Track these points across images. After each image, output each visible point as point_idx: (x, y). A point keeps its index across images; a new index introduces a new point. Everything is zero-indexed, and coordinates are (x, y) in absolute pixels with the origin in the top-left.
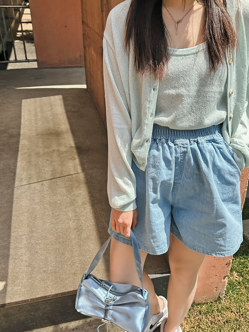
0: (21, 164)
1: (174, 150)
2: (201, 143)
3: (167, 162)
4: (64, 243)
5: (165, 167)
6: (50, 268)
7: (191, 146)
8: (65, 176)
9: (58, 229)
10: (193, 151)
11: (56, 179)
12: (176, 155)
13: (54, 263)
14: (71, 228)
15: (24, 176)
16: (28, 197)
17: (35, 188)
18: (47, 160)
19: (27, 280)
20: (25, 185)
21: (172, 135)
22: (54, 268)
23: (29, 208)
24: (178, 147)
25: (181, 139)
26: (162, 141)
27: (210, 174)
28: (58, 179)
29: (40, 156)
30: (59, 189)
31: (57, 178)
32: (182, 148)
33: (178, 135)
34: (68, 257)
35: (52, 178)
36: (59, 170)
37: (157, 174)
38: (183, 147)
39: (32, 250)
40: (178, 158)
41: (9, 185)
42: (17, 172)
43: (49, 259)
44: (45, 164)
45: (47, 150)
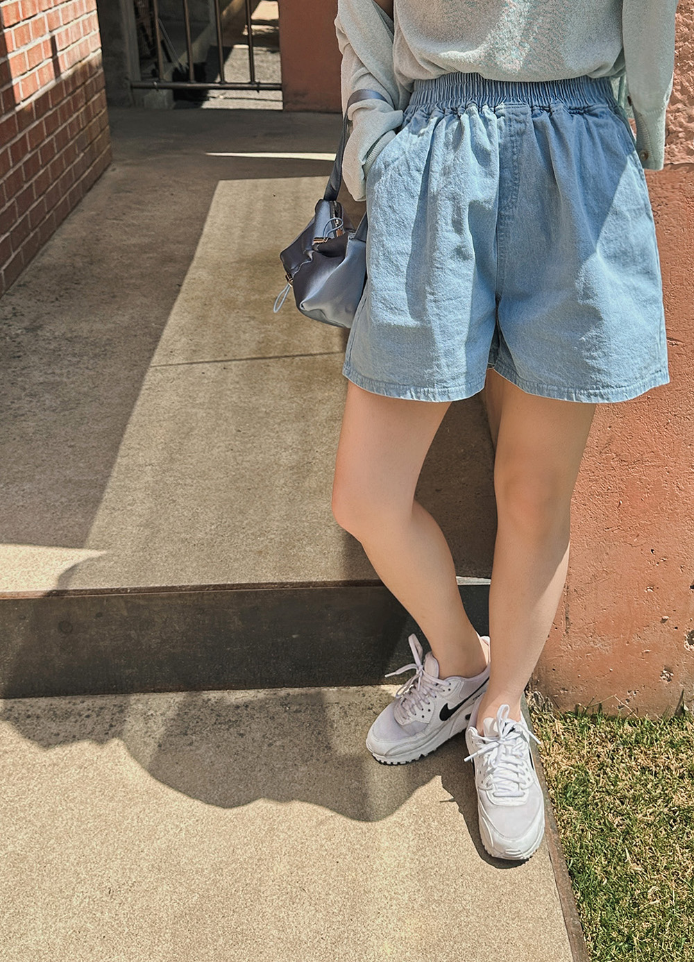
0: (177, 319)
1: (496, 128)
2: (555, 112)
4: (251, 491)
6: (200, 535)
7: (535, 119)
8: (293, 356)
9: (244, 463)
10: (540, 130)
11: (267, 361)
12: (500, 141)
13: (213, 527)
15: (179, 346)
16: (181, 391)
17: (203, 373)
18: (249, 317)
19: (133, 552)
21: (492, 94)
22: (209, 536)
23: (177, 412)
24: (505, 121)
25: (511, 103)
26: (469, 109)
28: (272, 360)
29: (235, 308)
30: (270, 383)
31: (270, 358)
32: (514, 124)
33: (506, 95)
34: (253, 520)
35: (254, 356)
36: (280, 343)
38: (516, 120)
39: (163, 495)
40: (506, 149)
41: (136, 361)
42: (163, 337)
43: (202, 517)
44: (243, 326)
45: (257, 296)
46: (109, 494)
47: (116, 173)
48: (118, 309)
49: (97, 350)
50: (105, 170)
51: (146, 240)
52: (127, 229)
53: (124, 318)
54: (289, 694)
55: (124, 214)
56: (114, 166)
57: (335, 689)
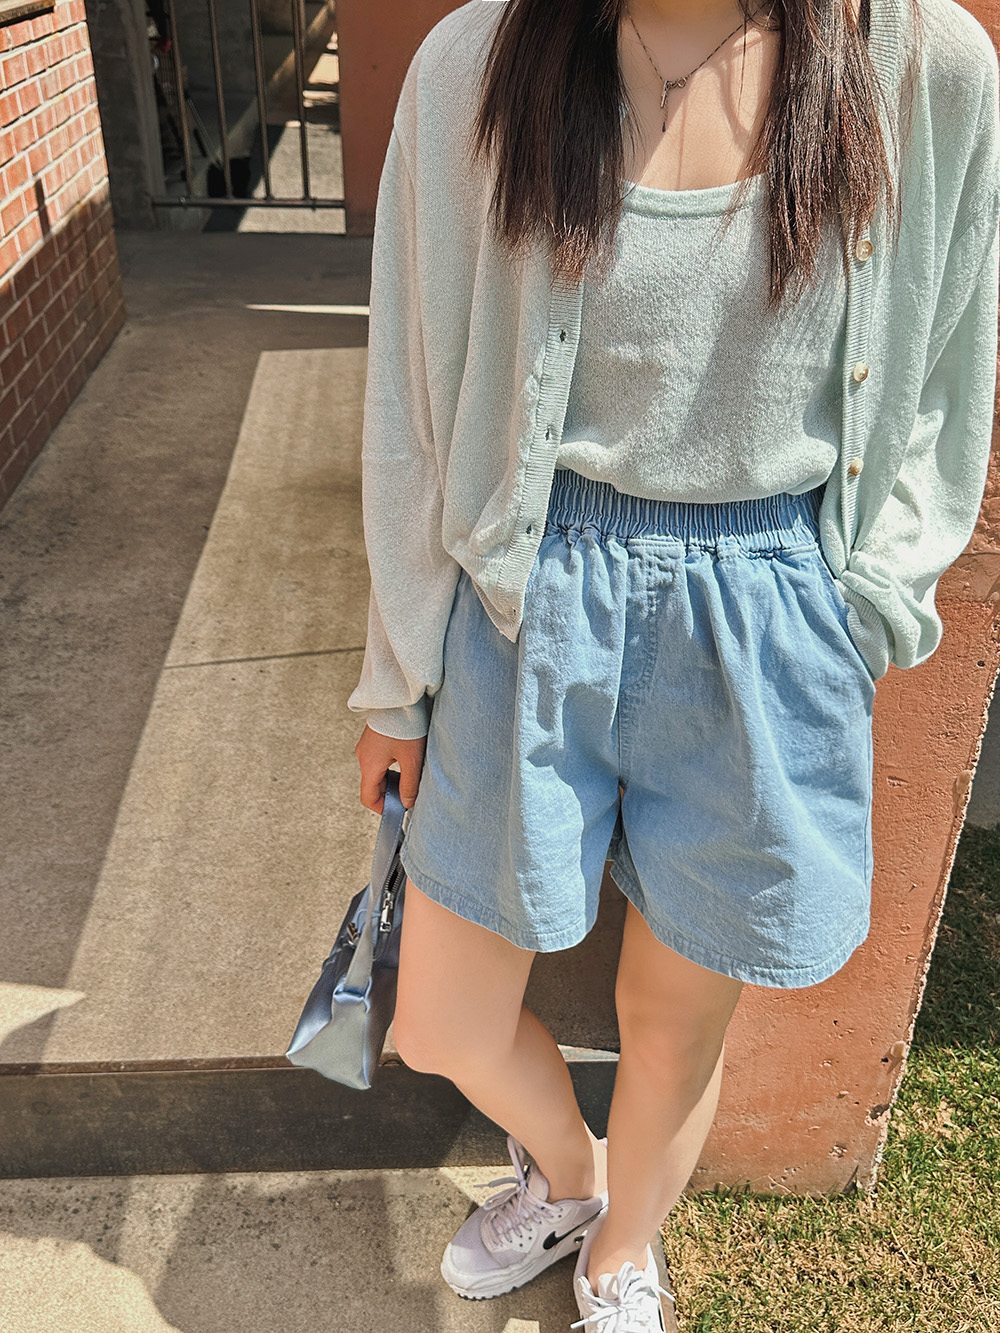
0: (203, 586)
1: (625, 575)
2: (725, 559)
3: (599, 617)
4: (290, 888)
5: (589, 635)
6: (221, 967)
7: (691, 566)
8: (350, 650)
9: (282, 837)
10: (696, 585)
11: (314, 658)
12: (630, 595)
13: (239, 952)
14: (327, 840)
15: (203, 632)
16: (203, 710)
17: (233, 679)
18: (297, 583)
19: (131, 996)
20: (202, 664)
21: (625, 517)
22: (232, 970)
23: (197, 747)
24: (641, 565)
25: (655, 536)
26: (585, 536)
27: (747, 677)
28: (322, 656)
29: (278, 568)
30: (315, 695)
31: (319, 653)
32: (655, 571)
33: (647, 521)
34: (292, 940)
35: (300, 650)
36: (333, 627)
37: (555, 657)
38: (659, 565)
39: (174, 894)
40: (639, 607)
41: (146, 659)
42: (183, 617)
43: (224, 934)
44: (288, 598)
45: (307, 548)
46: (102, 892)
47: (130, 337)
48: (126, 568)
49: (96, 640)
50: (117, 334)
51: (165, 451)
52: (140, 432)
53: (131, 584)
54: (339, 1180)
55: (139, 407)
56: (129, 326)
57: (400, 1172)
